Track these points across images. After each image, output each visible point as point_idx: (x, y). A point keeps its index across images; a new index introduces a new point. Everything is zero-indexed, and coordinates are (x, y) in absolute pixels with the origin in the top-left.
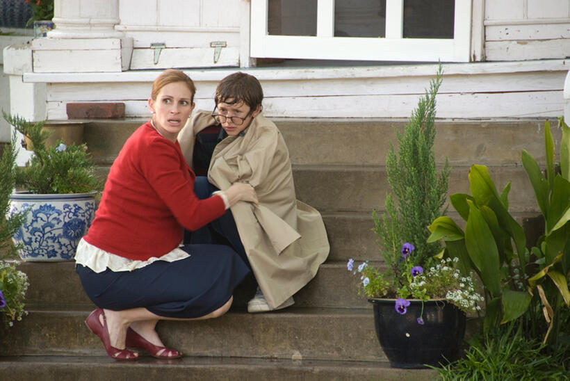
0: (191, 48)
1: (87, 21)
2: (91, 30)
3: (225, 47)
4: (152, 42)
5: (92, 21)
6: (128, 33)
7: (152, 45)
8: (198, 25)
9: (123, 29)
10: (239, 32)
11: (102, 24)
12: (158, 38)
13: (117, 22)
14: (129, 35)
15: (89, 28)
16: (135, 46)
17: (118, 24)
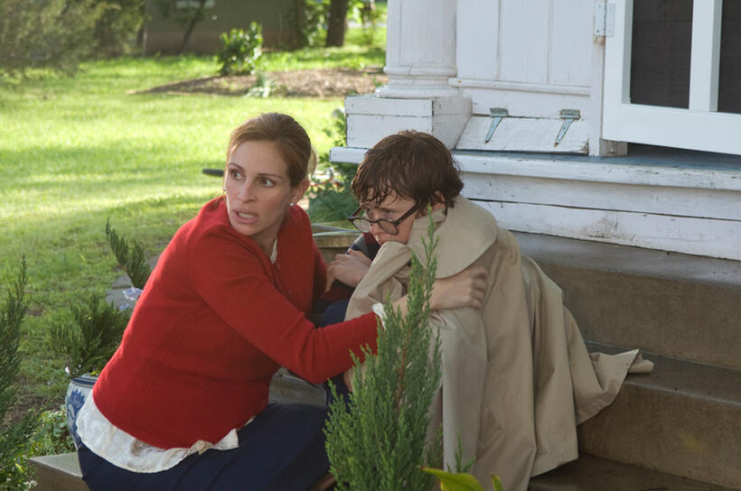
0: (537, 118)
1: (404, 70)
2: (412, 85)
3: (578, 119)
4: (493, 107)
5: (414, 71)
6: (466, 90)
7: (492, 110)
8: (545, 81)
9: (457, 84)
10: (589, 96)
11: (427, 76)
12: (499, 101)
13: (452, 72)
14: (467, 93)
15: (410, 82)
16: (475, 112)
17: (455, 76)
